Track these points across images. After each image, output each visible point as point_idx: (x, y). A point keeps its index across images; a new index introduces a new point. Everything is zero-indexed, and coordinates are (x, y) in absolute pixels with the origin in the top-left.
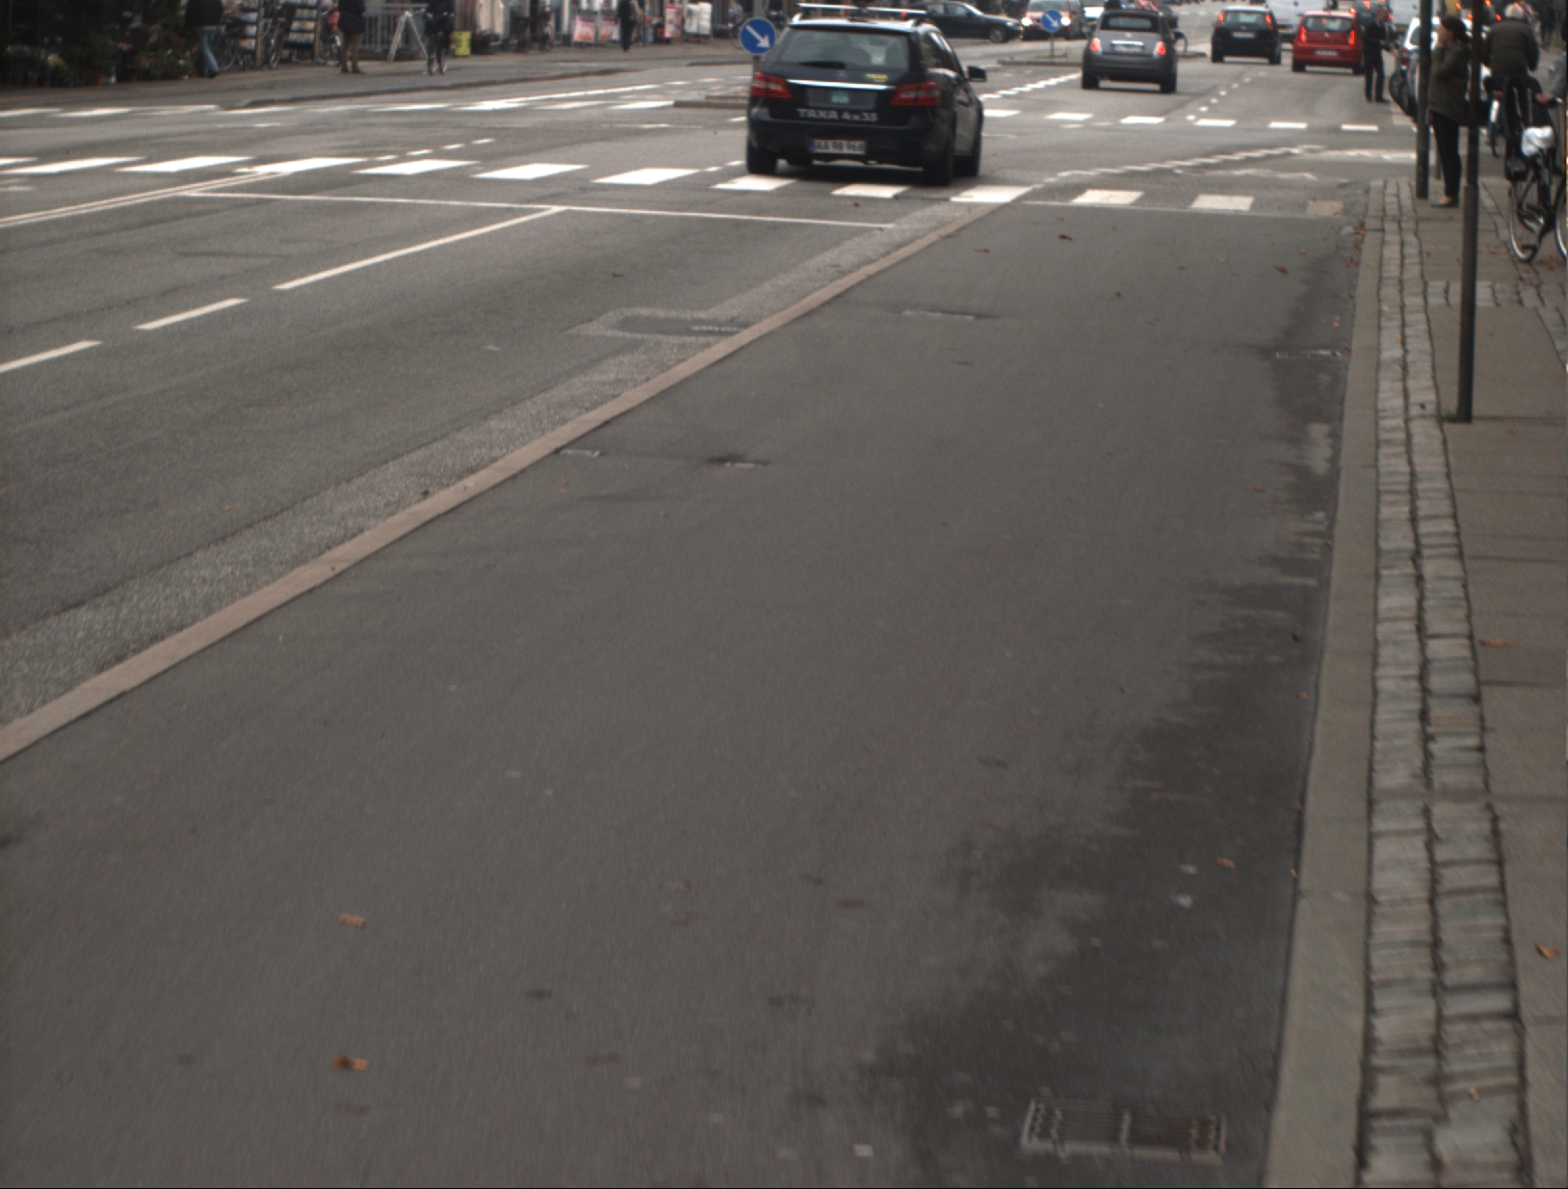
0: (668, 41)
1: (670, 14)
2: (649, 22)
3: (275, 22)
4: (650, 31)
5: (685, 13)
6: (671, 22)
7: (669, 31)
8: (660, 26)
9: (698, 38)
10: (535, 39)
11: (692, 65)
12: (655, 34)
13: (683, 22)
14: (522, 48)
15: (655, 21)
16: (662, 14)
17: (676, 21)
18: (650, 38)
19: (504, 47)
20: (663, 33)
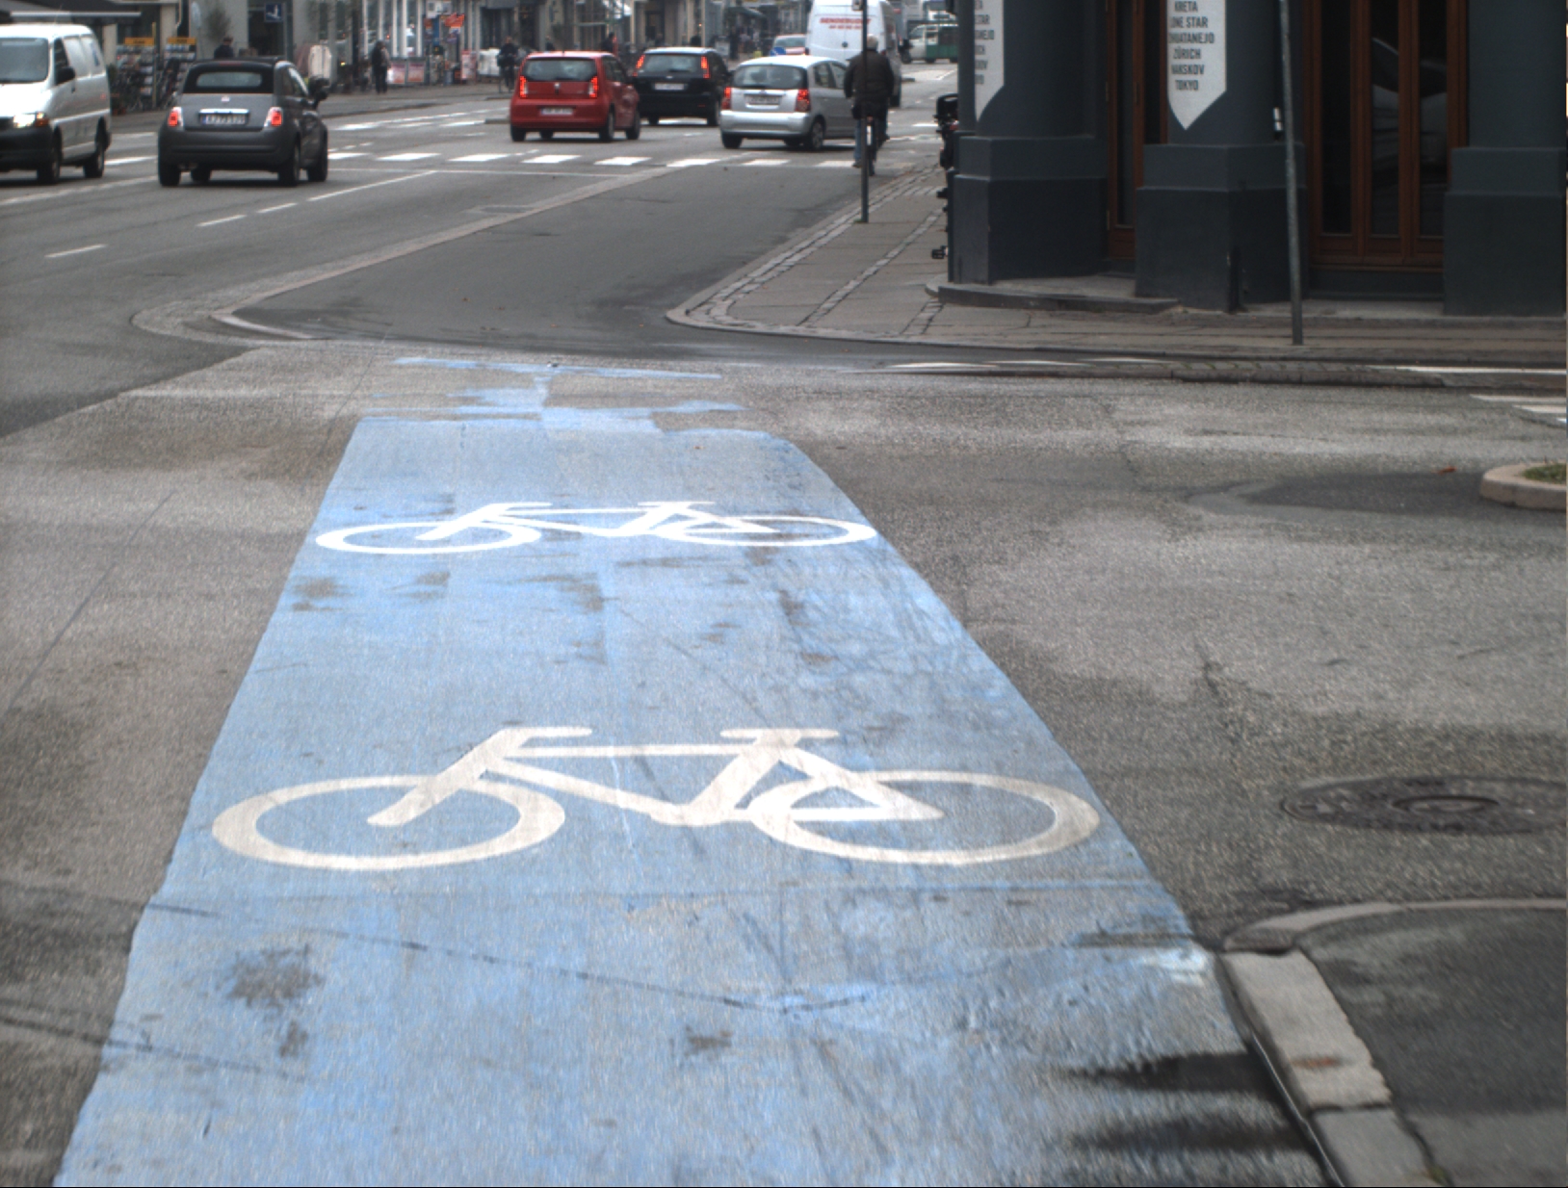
0: (464, 82)
1: (465, 59)
2: (448, 66)
3: (165, 73)
4: (449, 75)
5: (478, 58)
6: (466, 66)
7: (465, 74)
8: (458, 70)
9: (489, 79)
10: (357, 83)
11: (488, 99)
12: (453, 76)
13: (476, 66)
14: (347, 90)
15: (453, 65)
16: (458, 59)
17: (471, 64)
18: (449, 80)
19: (334, 90)
20: (460, 75)
